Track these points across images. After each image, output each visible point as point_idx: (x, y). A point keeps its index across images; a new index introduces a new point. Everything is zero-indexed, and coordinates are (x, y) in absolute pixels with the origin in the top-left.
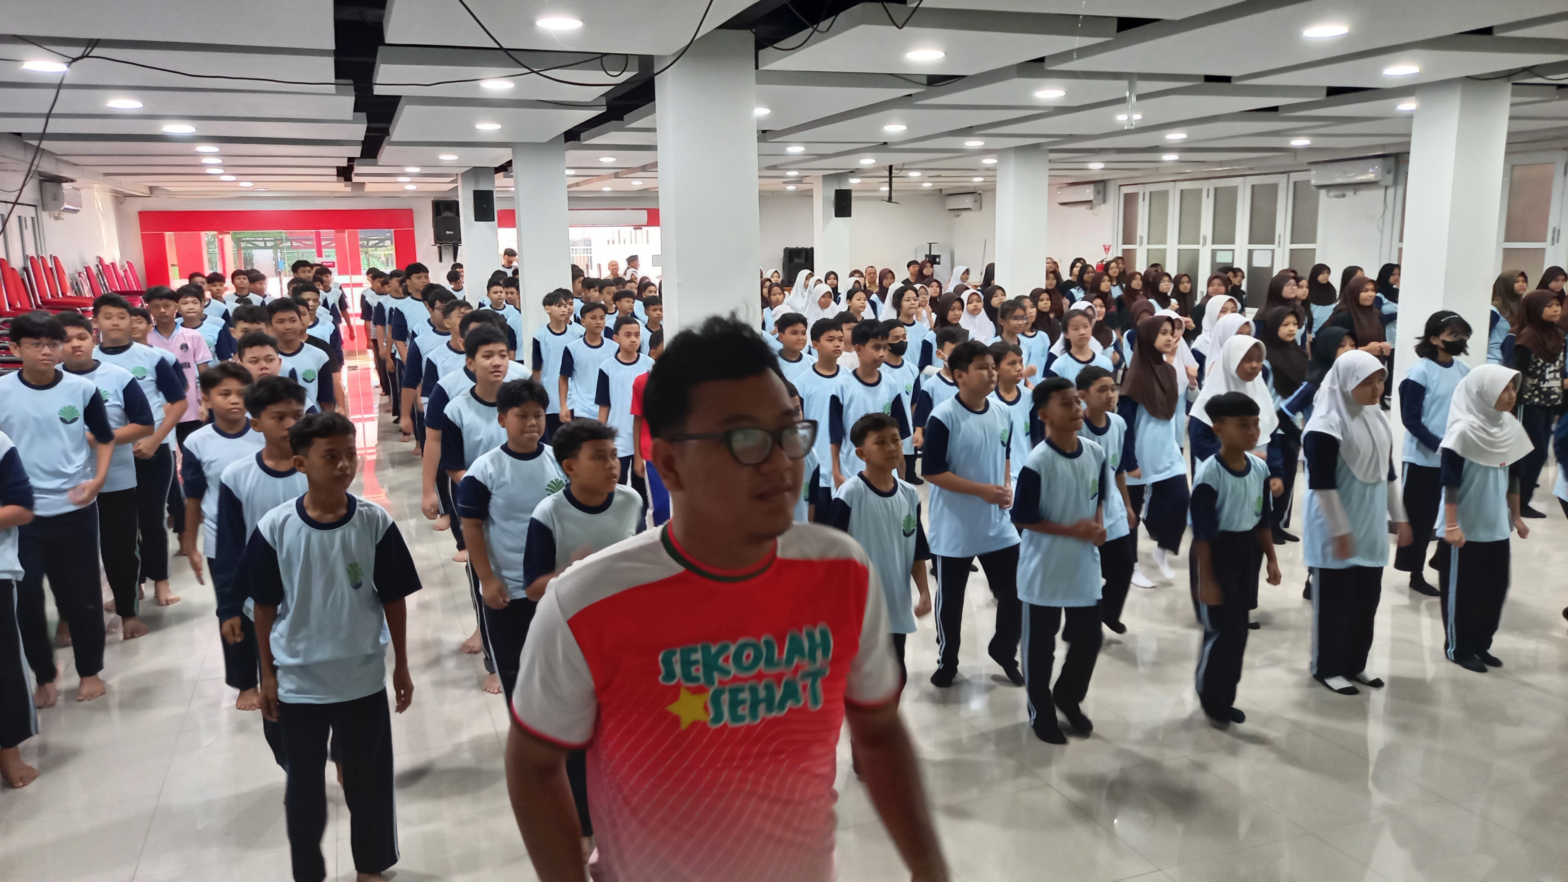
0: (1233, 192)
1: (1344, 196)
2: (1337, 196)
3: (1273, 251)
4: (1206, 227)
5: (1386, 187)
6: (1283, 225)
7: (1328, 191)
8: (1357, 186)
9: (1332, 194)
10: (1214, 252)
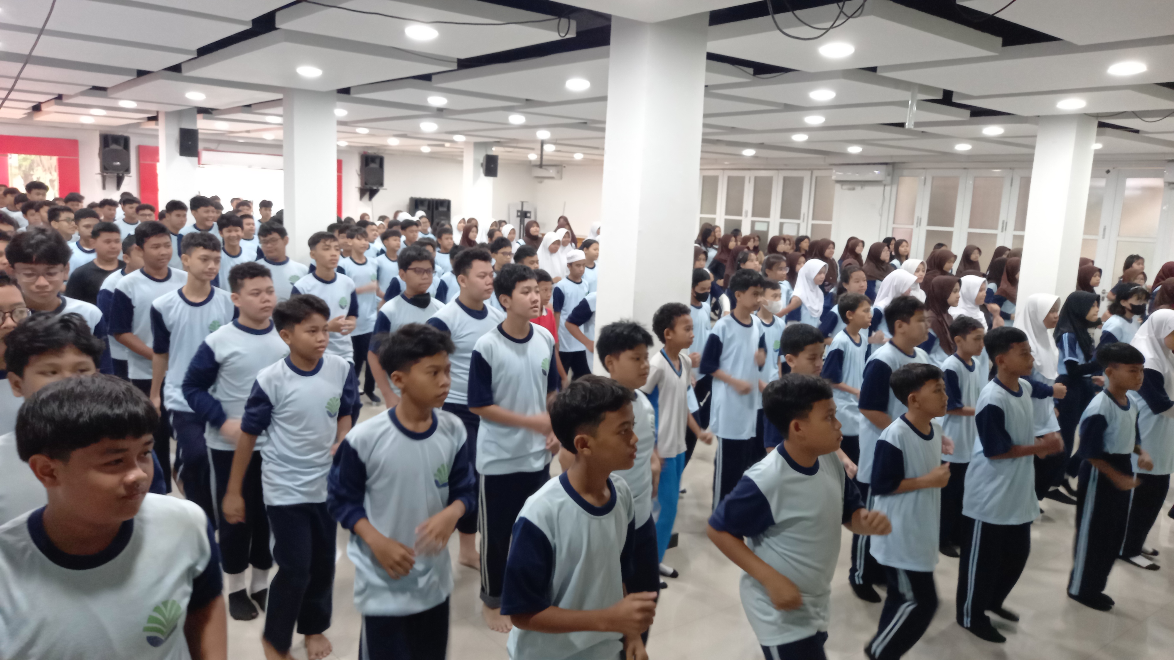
0: (769, 181)
1: (854, 189)
2: (850, 189)
3: (799, 225)
4: (748, 204)
5: (885, 186)
6: (806, 207)
7: (842, 185)
8: (864, 183)
9: (845, 187)
10: (753, 223)
